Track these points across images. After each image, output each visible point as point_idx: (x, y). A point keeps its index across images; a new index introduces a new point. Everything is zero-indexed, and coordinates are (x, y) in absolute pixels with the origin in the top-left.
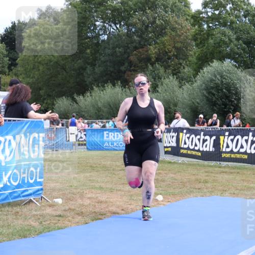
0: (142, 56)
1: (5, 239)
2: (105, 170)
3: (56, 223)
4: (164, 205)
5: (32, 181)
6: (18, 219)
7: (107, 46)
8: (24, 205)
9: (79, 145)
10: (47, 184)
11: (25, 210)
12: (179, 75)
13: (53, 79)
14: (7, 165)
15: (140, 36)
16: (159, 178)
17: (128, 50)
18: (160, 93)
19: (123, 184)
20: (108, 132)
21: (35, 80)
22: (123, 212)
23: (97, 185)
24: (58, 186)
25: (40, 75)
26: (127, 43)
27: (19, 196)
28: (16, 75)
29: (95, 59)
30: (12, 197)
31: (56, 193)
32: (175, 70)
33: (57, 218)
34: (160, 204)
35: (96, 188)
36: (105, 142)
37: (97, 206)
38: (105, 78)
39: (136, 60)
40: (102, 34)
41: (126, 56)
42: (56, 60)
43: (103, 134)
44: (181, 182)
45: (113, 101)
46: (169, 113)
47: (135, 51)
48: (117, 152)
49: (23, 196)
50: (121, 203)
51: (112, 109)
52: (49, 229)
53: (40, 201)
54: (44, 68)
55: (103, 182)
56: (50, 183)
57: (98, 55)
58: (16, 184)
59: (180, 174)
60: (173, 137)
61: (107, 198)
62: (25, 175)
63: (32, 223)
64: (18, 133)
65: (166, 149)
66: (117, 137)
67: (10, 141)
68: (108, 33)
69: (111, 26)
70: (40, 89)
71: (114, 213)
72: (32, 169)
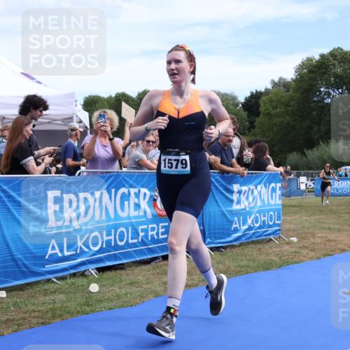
1: (252, 271)
2: (332, 213)
3: (293, 258)
5: (271, 223)
6: (261, 254)
9: (308, 192)
10: (283, 226)
11: (267, 246)
13: (285, 137)
14: (251, 210)
21: (270, 138)
23: (326, 226)
24: (293, 227)
25: (274, 134)
27: (261, 236)
28: (254, 135)
29: (321, 119)
30: (256, 236)
31: (291, 233)
33: (294, 254)
35: (325, 228)
37: (327, 244)
40: (327, 98)
42: (287, 122)
48: (341, 198)
49: (265, 236)
50: (348, 242)
52: (287, 263)
53: (279, 240)
54: (277, 128)
55: (331, 223)
56: (285, 225)
57: (323, 116)
58: (257, 225)
61: (336, 237)
62: (266, 218)
63: (273, 258)
64: (259, 183)
66: (342, 185)
67: (253, 190)
68: (331, 97)
69: (334, 91)
70: (274, 146)
71: (343, 250)
72: (271, 213)
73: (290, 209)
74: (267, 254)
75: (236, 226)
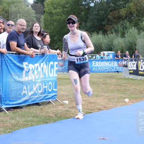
0: (116, 16)
1: (35, 124)
2: (93, 84)
3: (65, 115)
4: (129, 104)
5: (50, 90)
6: (42, 112)
7: (95, 10)
8: (46, 104)
10: (59, 92)
11: (47, 107)
12: (139, 26)
13: (62, 30)
14: (36, 81)
15: (115, 4)
16: (126, 88)
17: (107, 12)
18: (126, 38)
19: (104, 92)
20: (95, 61)
21: (51, 31)
22: (105, 109)
24: (66, 93)
25: (54, 28)
26: (106, 8)
27: (43, 99)
29: (87, 18)
30: (39, 99)
31: (64, 98)
32: (136, 23)
33: (65, 112)
34: (127, 104)
36: (93, 67)
37: (89, 105)
38: (93, 29)
39: (112, 18)
40: (91, 3)
41: (105, 16)
42: (63, 19)
43: (92, 63)
44: (140, 91)
45: (98, 43)
46: (132, 50)
47: (111, 12)
49: (45, 99)
50: (103, 104)
51: (97, 48)
52: (60, 119)
53: (55, 102)
54: (56, 24)
56: (60, 92)
57: (88, 15)
58: (40, 92)
59: (138, 86)
60: (134, 64)
61: (95, 101)
62: (46, 87)
63: (51, 115)
64: (42, 62)
65: (130, 72)
66: (101, 64)
68: (94, 2)
70: (54, 36)
71: (99, 109)
72: (50, 83)
73: (65, 81)
74: (47, 112)
75: (25, 92)
